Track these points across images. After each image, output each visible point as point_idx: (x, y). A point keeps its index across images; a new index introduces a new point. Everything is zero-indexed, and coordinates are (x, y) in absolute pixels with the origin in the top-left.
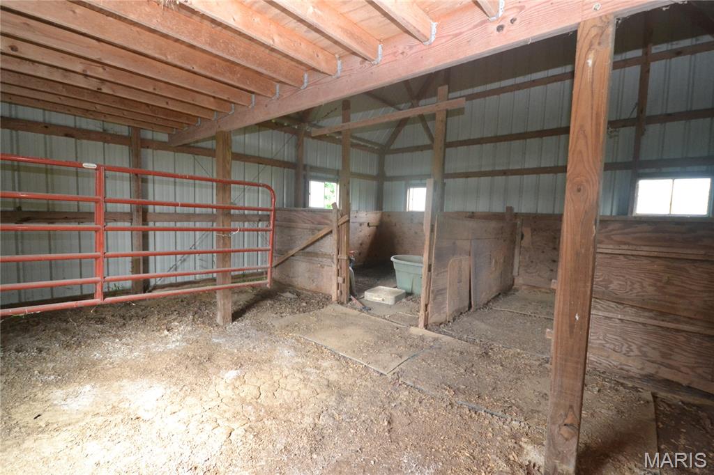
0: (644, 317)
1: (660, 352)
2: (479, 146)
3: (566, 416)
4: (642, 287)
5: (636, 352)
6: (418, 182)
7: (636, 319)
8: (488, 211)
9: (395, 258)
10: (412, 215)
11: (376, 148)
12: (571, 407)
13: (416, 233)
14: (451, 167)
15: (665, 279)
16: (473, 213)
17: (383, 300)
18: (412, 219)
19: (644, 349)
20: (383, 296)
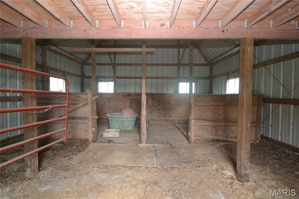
0: (211, 123)
1: (215, 132)
2: (129, 66)
3: (247, 156)
4: (210, 115)
5: (210, 134)
6: (103, 79)
7: (209, 124)
8: (134, 92)
9: (108, 114)
10: (102, 95)
11: (80, 61)
12: (248, 153)
13: (104, 103)
14: (118, 74)
15: (215, 111)
16: (130, 93)
17: (114, 135)
18: (102, 96)
19: (211, 133)
20: (114, 133)
